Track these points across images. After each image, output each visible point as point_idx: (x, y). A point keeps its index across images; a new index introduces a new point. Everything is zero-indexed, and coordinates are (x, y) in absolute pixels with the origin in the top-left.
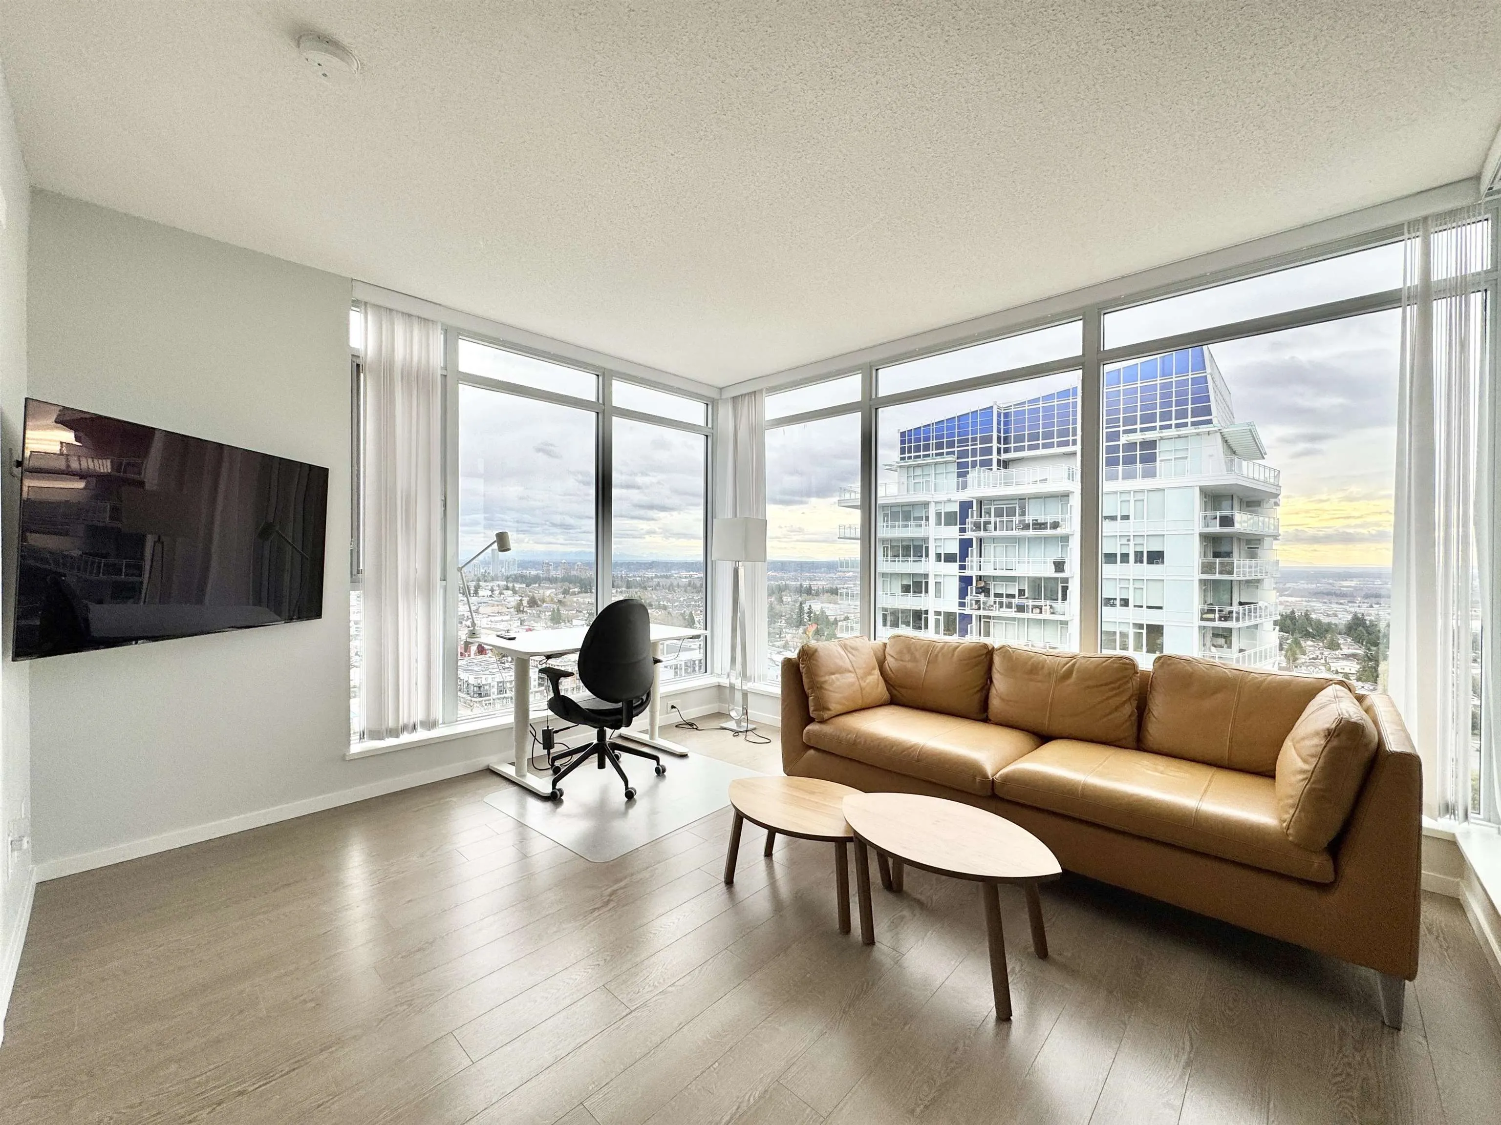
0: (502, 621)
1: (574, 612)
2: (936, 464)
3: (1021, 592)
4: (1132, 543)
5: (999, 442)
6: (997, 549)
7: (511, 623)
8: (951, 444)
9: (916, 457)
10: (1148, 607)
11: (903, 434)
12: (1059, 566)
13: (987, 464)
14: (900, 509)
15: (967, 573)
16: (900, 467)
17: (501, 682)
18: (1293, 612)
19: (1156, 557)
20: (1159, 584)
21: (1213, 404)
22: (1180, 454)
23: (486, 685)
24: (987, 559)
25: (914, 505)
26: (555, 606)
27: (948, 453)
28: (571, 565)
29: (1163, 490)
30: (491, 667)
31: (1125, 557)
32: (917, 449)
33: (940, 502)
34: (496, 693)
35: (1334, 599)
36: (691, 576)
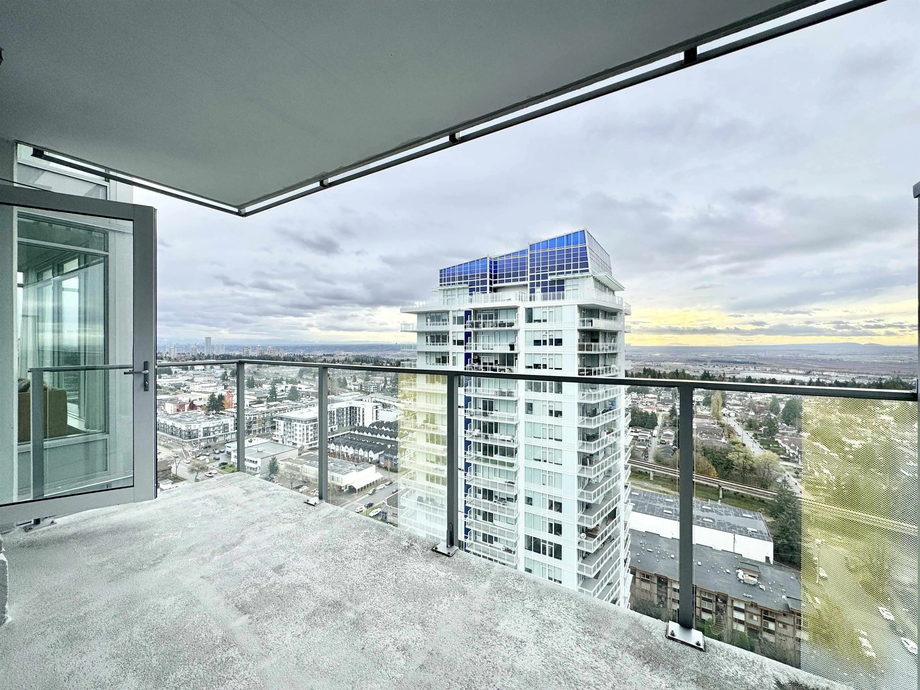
0: (211, 386)
1: (264, 379)
2: (458, 289)
3: (496, 362)
4: (548, 335)
5: (491, 277)
6: (485, 337)
7: (217, 387)
8: (466, 278)
9: (448, 285)
10: (556, 369)
11: (441, 271)
12: (512, 347)
13: (484, 290)
14: (434, 315)
15: (468, 351)
16: (440, 290)
17: (206, 428)
18: (677, 370)
19: (559, 342)
20: (560, 356)
21: (589, 261)
22: (575, 287)
23: (195, 430)
24: (479, 343)
25: (442, 312)
26: (251, 376)
27: (465, 283)
28: (264, 348)
29: (561, 306)
30: (199, 418)
31: (545, 342)
32: (449, 280)
33: (455, 311)
34: (202, 435)
35: (698, 363)
36: (347, 355)
